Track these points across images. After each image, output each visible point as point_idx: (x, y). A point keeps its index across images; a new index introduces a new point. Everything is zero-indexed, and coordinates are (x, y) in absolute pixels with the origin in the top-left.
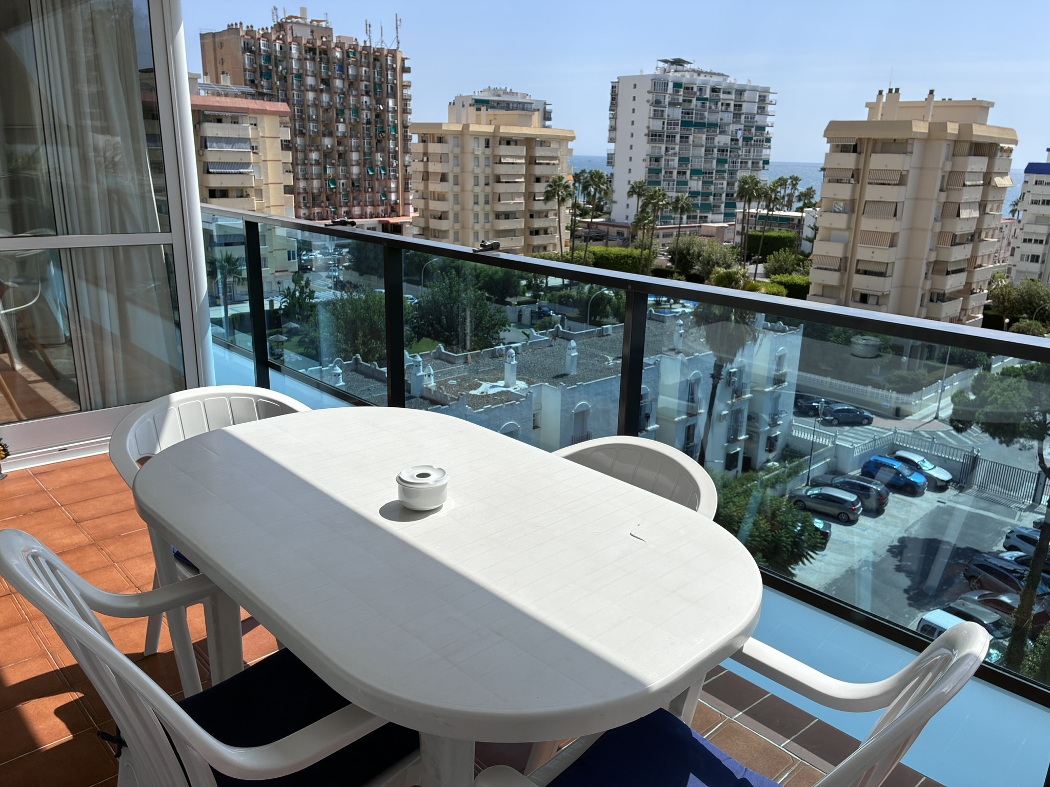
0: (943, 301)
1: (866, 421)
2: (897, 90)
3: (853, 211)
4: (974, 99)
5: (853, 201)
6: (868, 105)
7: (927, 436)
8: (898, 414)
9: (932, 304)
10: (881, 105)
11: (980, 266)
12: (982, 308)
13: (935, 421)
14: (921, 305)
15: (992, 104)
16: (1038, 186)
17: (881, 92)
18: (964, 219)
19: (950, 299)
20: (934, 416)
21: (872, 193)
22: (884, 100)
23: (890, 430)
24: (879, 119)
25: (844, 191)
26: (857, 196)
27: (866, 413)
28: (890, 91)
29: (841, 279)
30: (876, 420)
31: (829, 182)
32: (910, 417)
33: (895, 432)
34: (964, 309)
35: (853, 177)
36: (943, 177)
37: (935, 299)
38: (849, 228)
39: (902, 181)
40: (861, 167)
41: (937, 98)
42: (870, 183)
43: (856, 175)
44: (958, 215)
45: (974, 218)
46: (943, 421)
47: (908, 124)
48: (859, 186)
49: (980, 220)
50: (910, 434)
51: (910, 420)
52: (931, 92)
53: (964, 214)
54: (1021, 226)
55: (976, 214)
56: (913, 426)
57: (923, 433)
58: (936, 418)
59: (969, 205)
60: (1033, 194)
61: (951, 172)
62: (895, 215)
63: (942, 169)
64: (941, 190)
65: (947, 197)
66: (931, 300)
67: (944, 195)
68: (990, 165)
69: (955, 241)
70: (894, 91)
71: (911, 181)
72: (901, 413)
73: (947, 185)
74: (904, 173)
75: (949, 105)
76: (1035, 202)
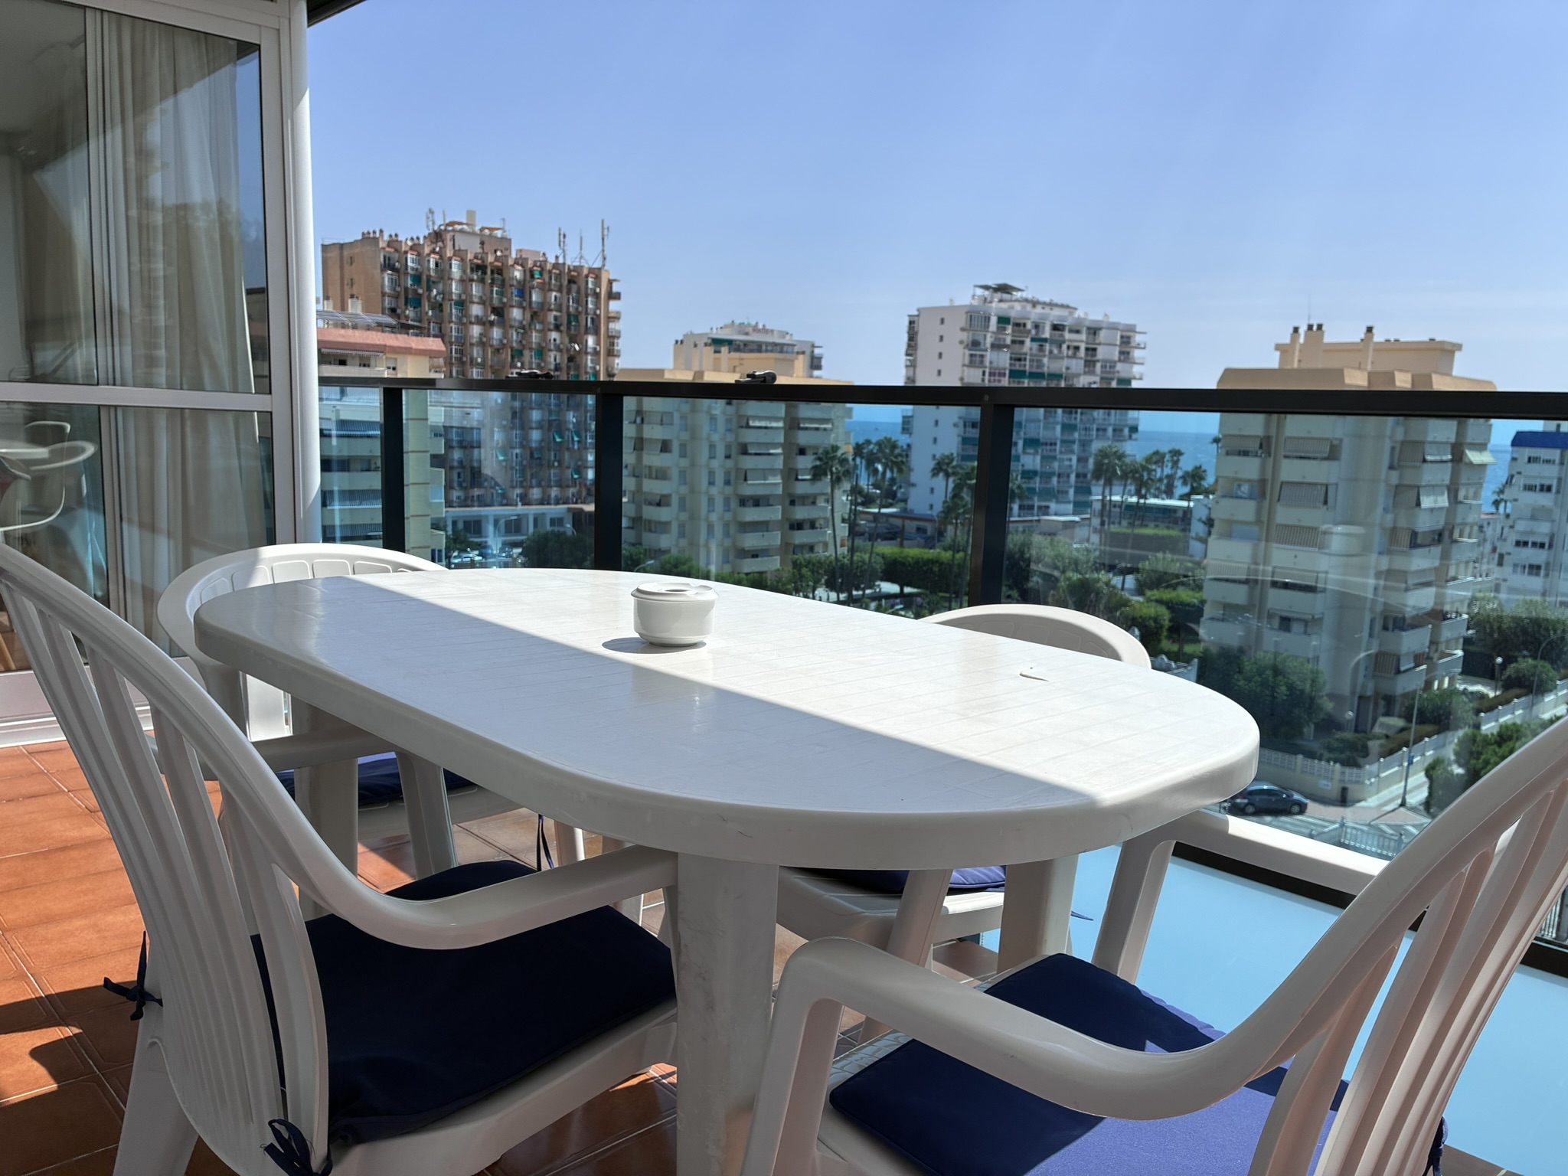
0: (1403, 630)
1: (1296, 809)
2: (1320, 327)
3: (1263, 495)
4: (1432, 340)
5: (1263, 482)
6: (1278, 347)
7: (1391, 832)
8: (1343, 799)
9: (1386, 633)
10: (1297, 347)
11: (1454, 579)
12: (1461, 641)
13: (1402, 809)
14: (1371, 635)
15: (1459, 347)
16: (1533, 466)
17: (1296, 330)
18: (1425, 509)
19: (1413, 627)
20: (1399, 801)
21: (1291, 471)
22: (1302, 340)
23: (1334, 822)
24: (1296, 365)
25: (1250, 468)
26: (1269, 476)
27: (1297, 797)
28: (1310, 327)
29: (1251, 595)
30: (1312, 806)
31: (1228, 454)
32: (1362, 804)
33: (1343, 825)
34: (1434, 642)
35: (1261, 447)
36: (1393, 448)
37: (1391, 626)
38: (1258, 521)
39: (1333, 454)
40: (1273, 432)
41: (1378, 337)
42: (1286, 457)
43: (1265, 446)
44: (1418, 504)
45: (1441, 509)
46: (1413, 809)
47: (1339, 373)
48: (1270, 461)
49: (1451, 511)
50: (1365, 828)
51: (1363, 808)
52: (1370, 330)
53: (1427, 502)
54: (1510, 522)
55: (1443, 501)
56: (1368, 817)
57: (1384, 828)
58: (1403, 804)
59: (1433, 488)
60: (1525, 477)
61: (1402, 443)
62: (1326, 502)
63: (1391, 438)
64: (1391, 467)
65: (1401, 477)
66: (1385, 628)
67: (1395, 474)
68: (1460, 433)
69: (1415, 542)
70: (1315, 328)
71: (1345, 452)
72: (1350, 796)
73: (1399, 460)
74: (1335, 442)
75: (1394, 347)
76: (1529, 488)
